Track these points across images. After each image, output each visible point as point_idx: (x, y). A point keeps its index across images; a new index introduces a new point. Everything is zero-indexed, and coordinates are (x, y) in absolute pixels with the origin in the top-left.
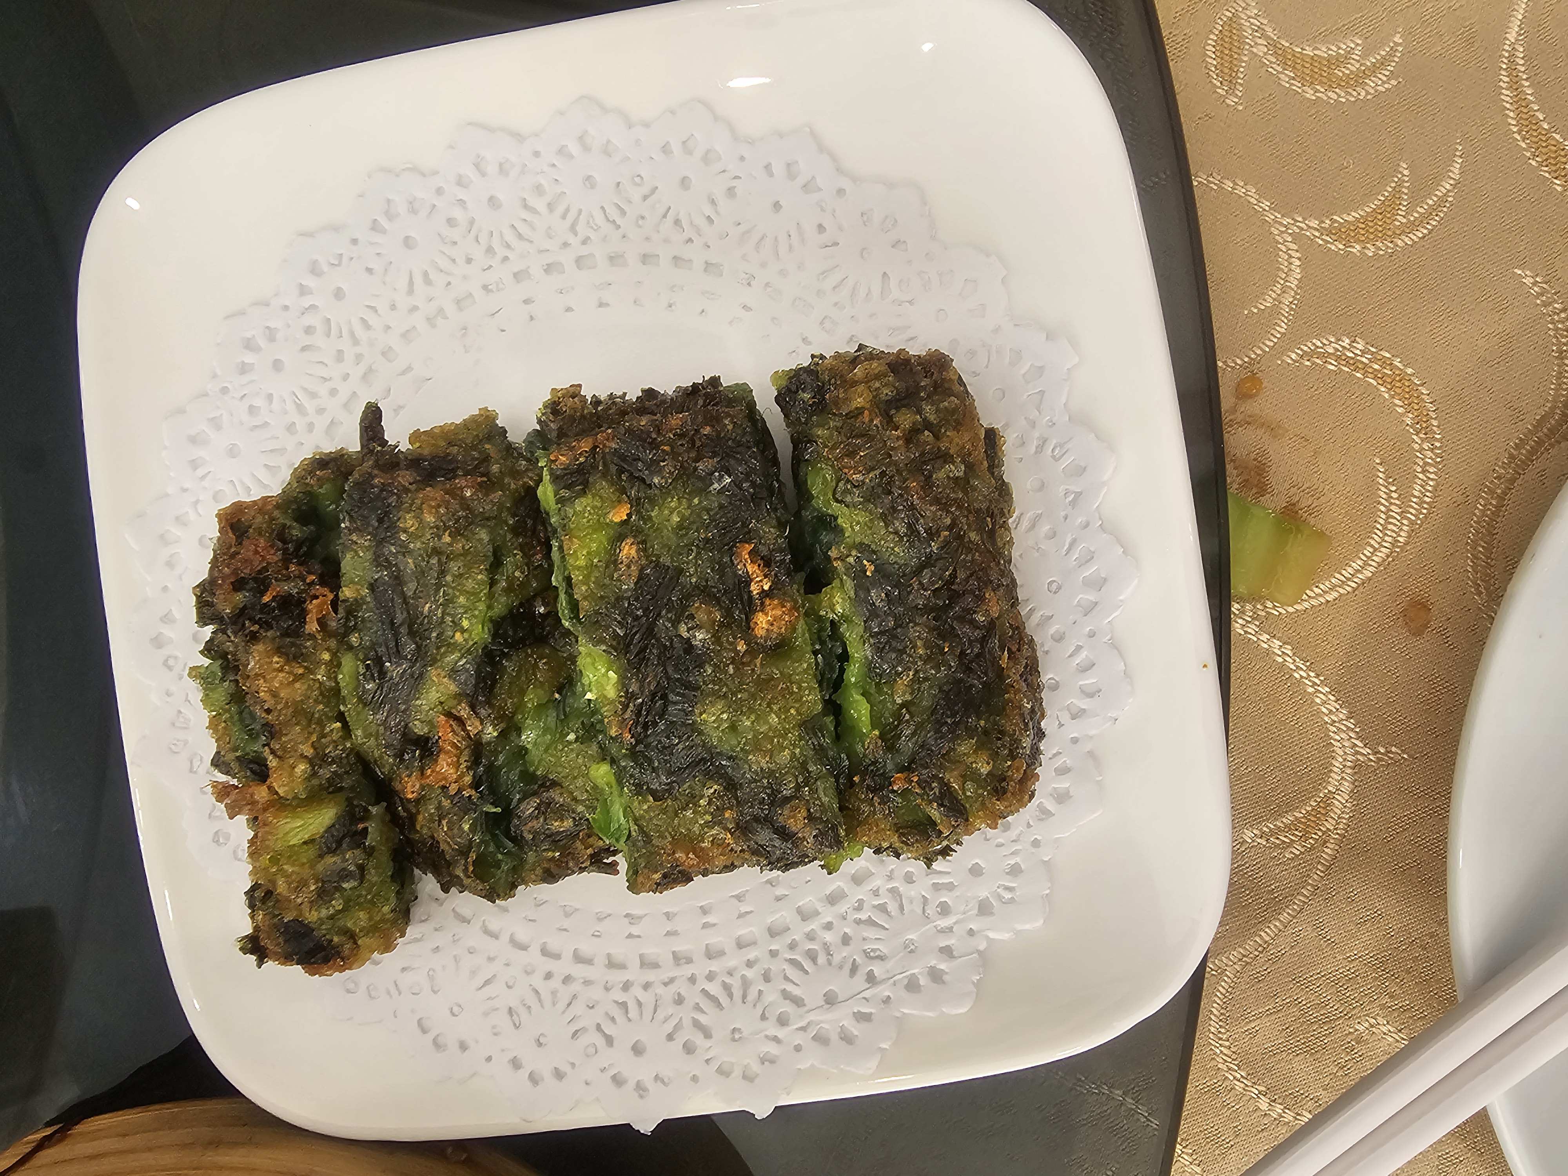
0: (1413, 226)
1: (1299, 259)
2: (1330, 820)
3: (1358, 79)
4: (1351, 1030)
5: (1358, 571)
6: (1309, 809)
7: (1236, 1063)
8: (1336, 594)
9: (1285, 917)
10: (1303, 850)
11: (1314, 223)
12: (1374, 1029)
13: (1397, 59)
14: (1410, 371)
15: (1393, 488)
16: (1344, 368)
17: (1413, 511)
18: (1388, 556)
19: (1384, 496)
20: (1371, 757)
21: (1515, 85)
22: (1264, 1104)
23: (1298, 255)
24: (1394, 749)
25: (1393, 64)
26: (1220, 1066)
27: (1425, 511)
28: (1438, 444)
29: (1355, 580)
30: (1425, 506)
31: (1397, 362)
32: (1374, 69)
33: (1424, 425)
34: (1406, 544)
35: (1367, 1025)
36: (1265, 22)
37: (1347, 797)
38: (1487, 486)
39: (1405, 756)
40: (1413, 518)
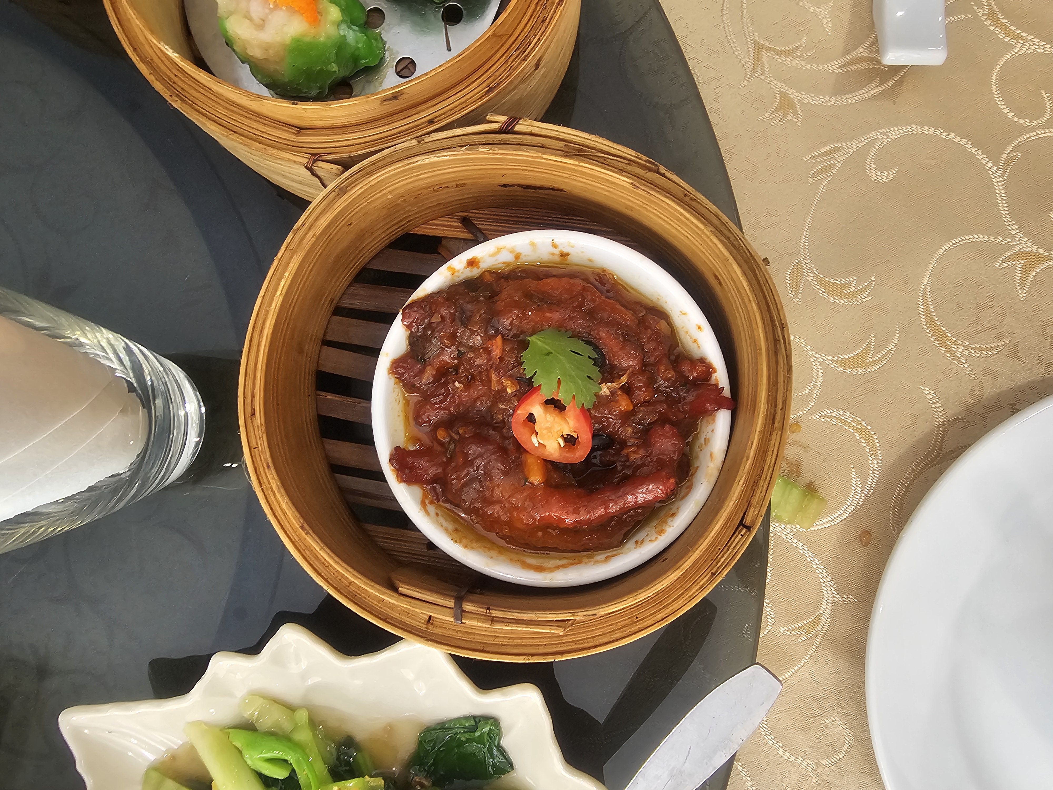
0: (875, 362)
1: (822, 373)
2: (820, 626)
3: (853, 295)
4: (824, 722)
5: (839, 515)
6: (811, 620)
7: (770, 732)
8: (829, 525)
9: (796, 668)
10: (806, 638)
11: (830, 358)
12: (833, 723)
13: (872, 288)
14: (869, 428)
15: (858, 479)
16: (839, 424)
17: (867, 491)
18: (854, 509)
19: (854, 482)
20: (840, 599)
21: (925, 303)
22: (781, 752)
23: (822, 371)
24: (851, 596)
25: (871, 289)
26: (762, 733)
27: (872, 491)
28: (880, 462)
29: (839, 519)
30: (872, 488)
31: (863, 423)
32: (861, 291)
33: (875, 453)
34: (863, 504)
35: (831, 720)
36: (813, 266)
37: (828, 616)
38: (901, 482)
39: (856, 600)
40: (866, 493)
